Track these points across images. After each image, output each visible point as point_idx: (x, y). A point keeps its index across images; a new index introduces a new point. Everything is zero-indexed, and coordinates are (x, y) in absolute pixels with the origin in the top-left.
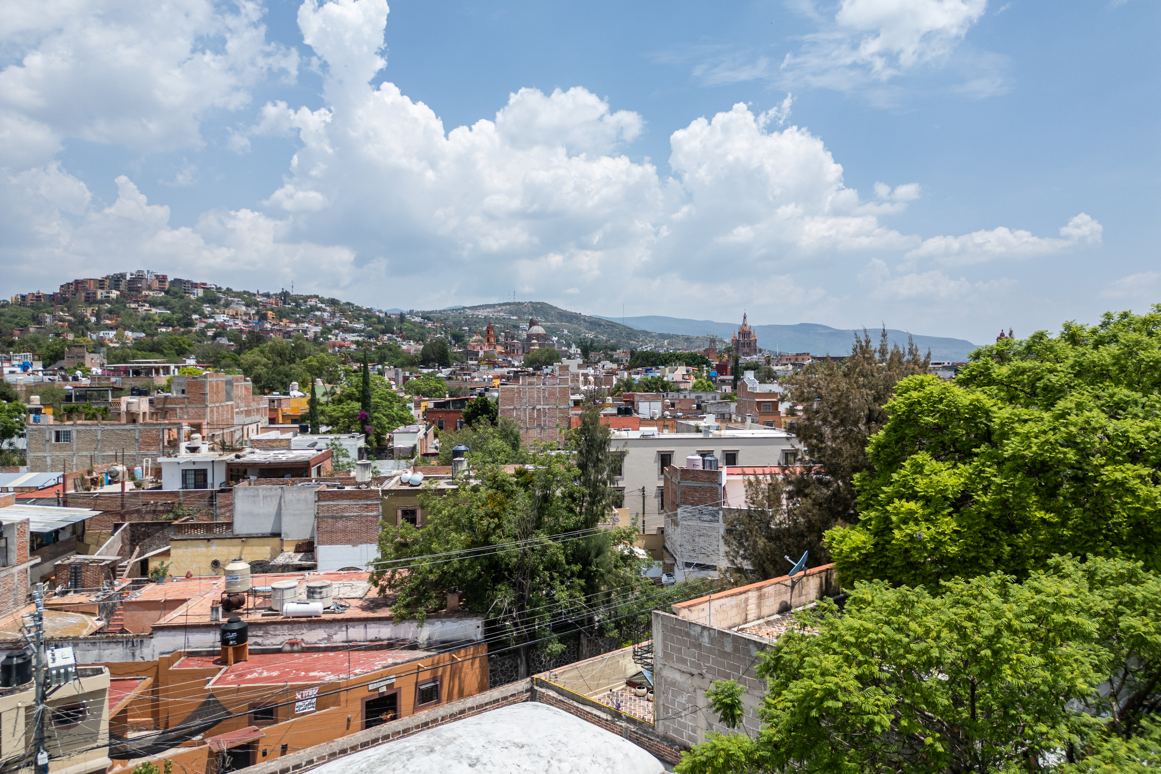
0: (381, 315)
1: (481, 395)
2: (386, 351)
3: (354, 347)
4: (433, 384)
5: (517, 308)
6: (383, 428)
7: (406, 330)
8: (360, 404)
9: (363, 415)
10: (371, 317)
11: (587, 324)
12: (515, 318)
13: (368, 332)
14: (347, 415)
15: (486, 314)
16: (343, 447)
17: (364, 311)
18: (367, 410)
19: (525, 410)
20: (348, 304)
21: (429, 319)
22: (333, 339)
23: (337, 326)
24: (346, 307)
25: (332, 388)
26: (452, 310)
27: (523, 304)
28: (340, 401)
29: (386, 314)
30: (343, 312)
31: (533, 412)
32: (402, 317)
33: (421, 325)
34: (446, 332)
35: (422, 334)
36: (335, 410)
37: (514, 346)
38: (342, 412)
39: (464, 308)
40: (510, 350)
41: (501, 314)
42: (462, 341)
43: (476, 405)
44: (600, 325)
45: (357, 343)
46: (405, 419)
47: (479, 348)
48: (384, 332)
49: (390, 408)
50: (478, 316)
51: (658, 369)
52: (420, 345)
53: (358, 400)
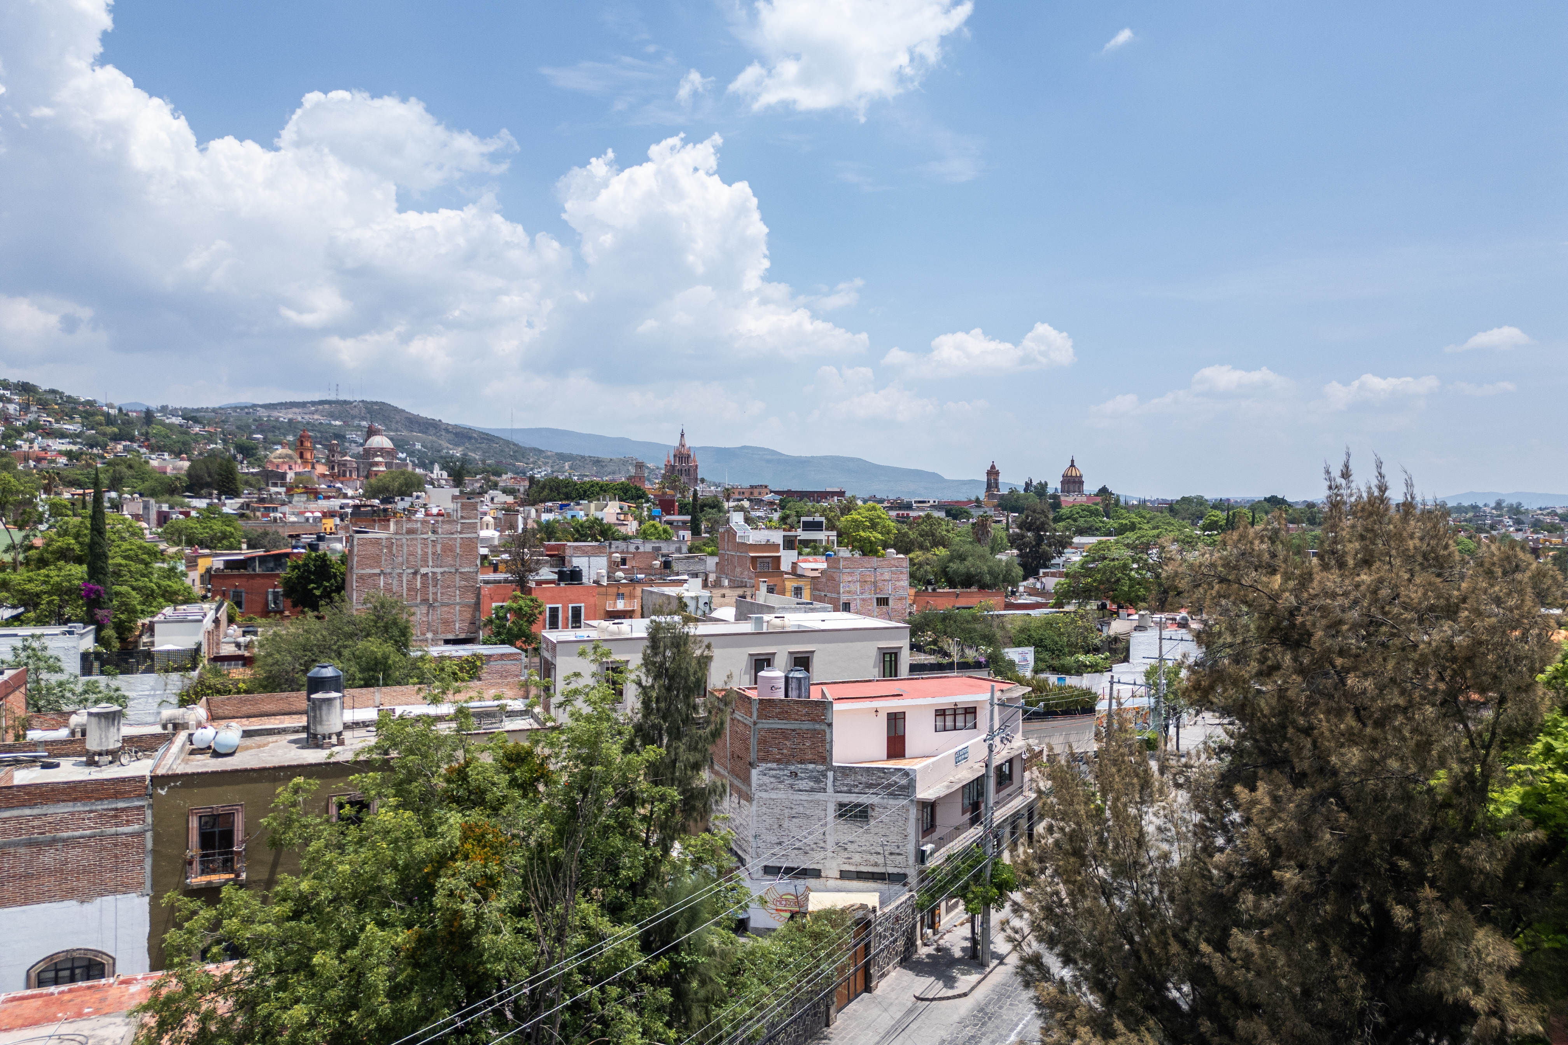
0: (112, 411)
1: (313, 547)
2: (123, 469)
3: (63, 460)
4: (218, 526)
5: (341, 408)
6: (133, 612)
7: (155, 436)
8: (85, 567)
9: (91, 590)
10: (93, 414)
11: (450, 436)
12: (338, 423)
13: (89, 438)
14: (58, 590)
15: (290, 416)
16: (48, 653)
17: (82, 403)
18: (99, 581)
19: (400, 575)
20: (53, 392)
21: (196, 420)
22: (25, 447)
23: (33, 427)
24: (50, 397)
25: (26, 537)
26: (235, 408)
27: (350, 403)
28: (42, 562)
29: (120, 410)
30: (44, 405)
31: (415, 578)
32: (148, 417)
33: (183, 430)
34: (225, 441)
35: (184, 443)
36: (30, 580)
37: (345, 465)
38: (45, 582)
39: (254, 406)
40: (338, 472)
41: (316, 417)
42: (253, 455)
43: (305, 565)
44: (470, 438)
45: (69, 454)
46: (176, 593)
47: (286, 467)
48: (116, 438)
49: (143, 576)
50: (277, 420)
51: (578, 504)
52: (182, 459)
53: (79, 560)
